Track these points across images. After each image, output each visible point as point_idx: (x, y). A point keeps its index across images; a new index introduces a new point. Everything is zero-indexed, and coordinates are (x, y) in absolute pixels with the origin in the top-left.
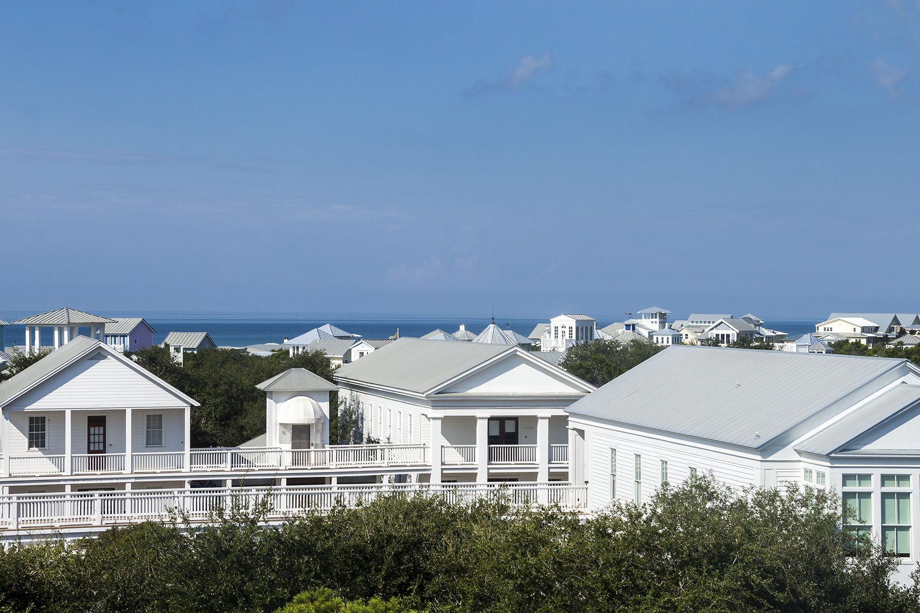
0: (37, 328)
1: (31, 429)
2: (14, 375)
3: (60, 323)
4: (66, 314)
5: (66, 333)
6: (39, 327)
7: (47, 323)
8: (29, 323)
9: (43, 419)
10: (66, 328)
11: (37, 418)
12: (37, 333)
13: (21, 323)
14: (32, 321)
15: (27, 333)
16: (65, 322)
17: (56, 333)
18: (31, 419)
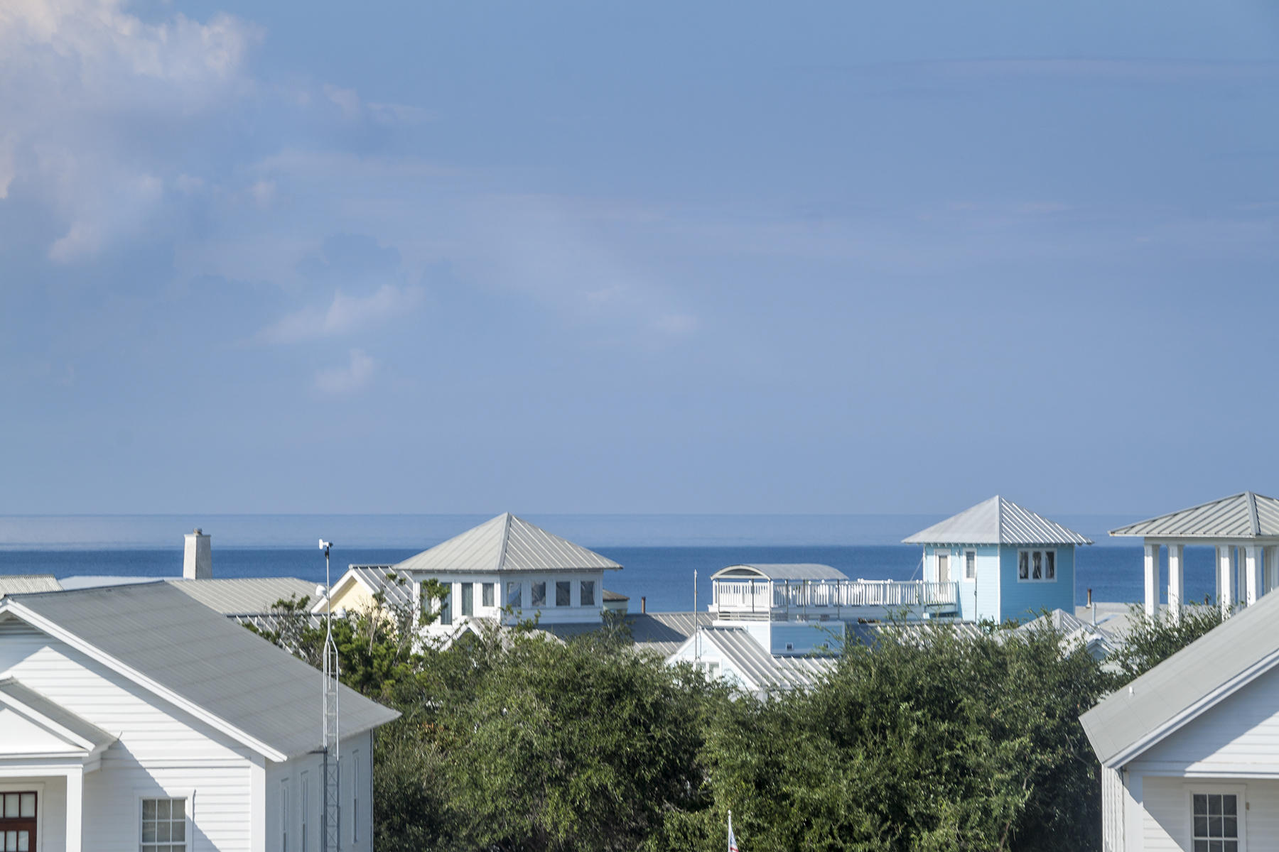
0: (1173, 550)
1: (1199, 831)
2: (1133, 677)
3: (1235, 534)
4: (1249, 511)
5: (1251, 564)
6: (1180, 548)
7: (1199, 534)
8: (1154, 534)
9: (1231, 802)
10: (1250, 550)
11: (1215, 799)
12: (1174, 563)
13: (1131, 534)
14: (1163, 528)
15: (1149, 562)
16: (1250, 532)
17: (1225, 564)
18: (1199, 800)
